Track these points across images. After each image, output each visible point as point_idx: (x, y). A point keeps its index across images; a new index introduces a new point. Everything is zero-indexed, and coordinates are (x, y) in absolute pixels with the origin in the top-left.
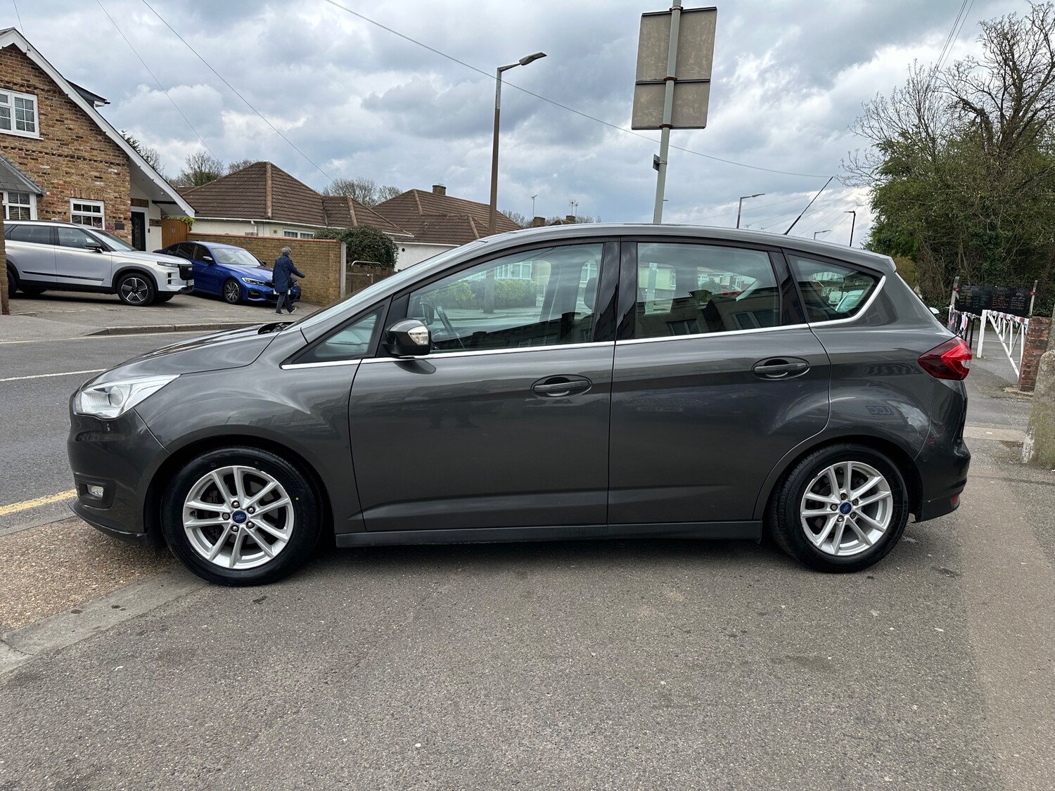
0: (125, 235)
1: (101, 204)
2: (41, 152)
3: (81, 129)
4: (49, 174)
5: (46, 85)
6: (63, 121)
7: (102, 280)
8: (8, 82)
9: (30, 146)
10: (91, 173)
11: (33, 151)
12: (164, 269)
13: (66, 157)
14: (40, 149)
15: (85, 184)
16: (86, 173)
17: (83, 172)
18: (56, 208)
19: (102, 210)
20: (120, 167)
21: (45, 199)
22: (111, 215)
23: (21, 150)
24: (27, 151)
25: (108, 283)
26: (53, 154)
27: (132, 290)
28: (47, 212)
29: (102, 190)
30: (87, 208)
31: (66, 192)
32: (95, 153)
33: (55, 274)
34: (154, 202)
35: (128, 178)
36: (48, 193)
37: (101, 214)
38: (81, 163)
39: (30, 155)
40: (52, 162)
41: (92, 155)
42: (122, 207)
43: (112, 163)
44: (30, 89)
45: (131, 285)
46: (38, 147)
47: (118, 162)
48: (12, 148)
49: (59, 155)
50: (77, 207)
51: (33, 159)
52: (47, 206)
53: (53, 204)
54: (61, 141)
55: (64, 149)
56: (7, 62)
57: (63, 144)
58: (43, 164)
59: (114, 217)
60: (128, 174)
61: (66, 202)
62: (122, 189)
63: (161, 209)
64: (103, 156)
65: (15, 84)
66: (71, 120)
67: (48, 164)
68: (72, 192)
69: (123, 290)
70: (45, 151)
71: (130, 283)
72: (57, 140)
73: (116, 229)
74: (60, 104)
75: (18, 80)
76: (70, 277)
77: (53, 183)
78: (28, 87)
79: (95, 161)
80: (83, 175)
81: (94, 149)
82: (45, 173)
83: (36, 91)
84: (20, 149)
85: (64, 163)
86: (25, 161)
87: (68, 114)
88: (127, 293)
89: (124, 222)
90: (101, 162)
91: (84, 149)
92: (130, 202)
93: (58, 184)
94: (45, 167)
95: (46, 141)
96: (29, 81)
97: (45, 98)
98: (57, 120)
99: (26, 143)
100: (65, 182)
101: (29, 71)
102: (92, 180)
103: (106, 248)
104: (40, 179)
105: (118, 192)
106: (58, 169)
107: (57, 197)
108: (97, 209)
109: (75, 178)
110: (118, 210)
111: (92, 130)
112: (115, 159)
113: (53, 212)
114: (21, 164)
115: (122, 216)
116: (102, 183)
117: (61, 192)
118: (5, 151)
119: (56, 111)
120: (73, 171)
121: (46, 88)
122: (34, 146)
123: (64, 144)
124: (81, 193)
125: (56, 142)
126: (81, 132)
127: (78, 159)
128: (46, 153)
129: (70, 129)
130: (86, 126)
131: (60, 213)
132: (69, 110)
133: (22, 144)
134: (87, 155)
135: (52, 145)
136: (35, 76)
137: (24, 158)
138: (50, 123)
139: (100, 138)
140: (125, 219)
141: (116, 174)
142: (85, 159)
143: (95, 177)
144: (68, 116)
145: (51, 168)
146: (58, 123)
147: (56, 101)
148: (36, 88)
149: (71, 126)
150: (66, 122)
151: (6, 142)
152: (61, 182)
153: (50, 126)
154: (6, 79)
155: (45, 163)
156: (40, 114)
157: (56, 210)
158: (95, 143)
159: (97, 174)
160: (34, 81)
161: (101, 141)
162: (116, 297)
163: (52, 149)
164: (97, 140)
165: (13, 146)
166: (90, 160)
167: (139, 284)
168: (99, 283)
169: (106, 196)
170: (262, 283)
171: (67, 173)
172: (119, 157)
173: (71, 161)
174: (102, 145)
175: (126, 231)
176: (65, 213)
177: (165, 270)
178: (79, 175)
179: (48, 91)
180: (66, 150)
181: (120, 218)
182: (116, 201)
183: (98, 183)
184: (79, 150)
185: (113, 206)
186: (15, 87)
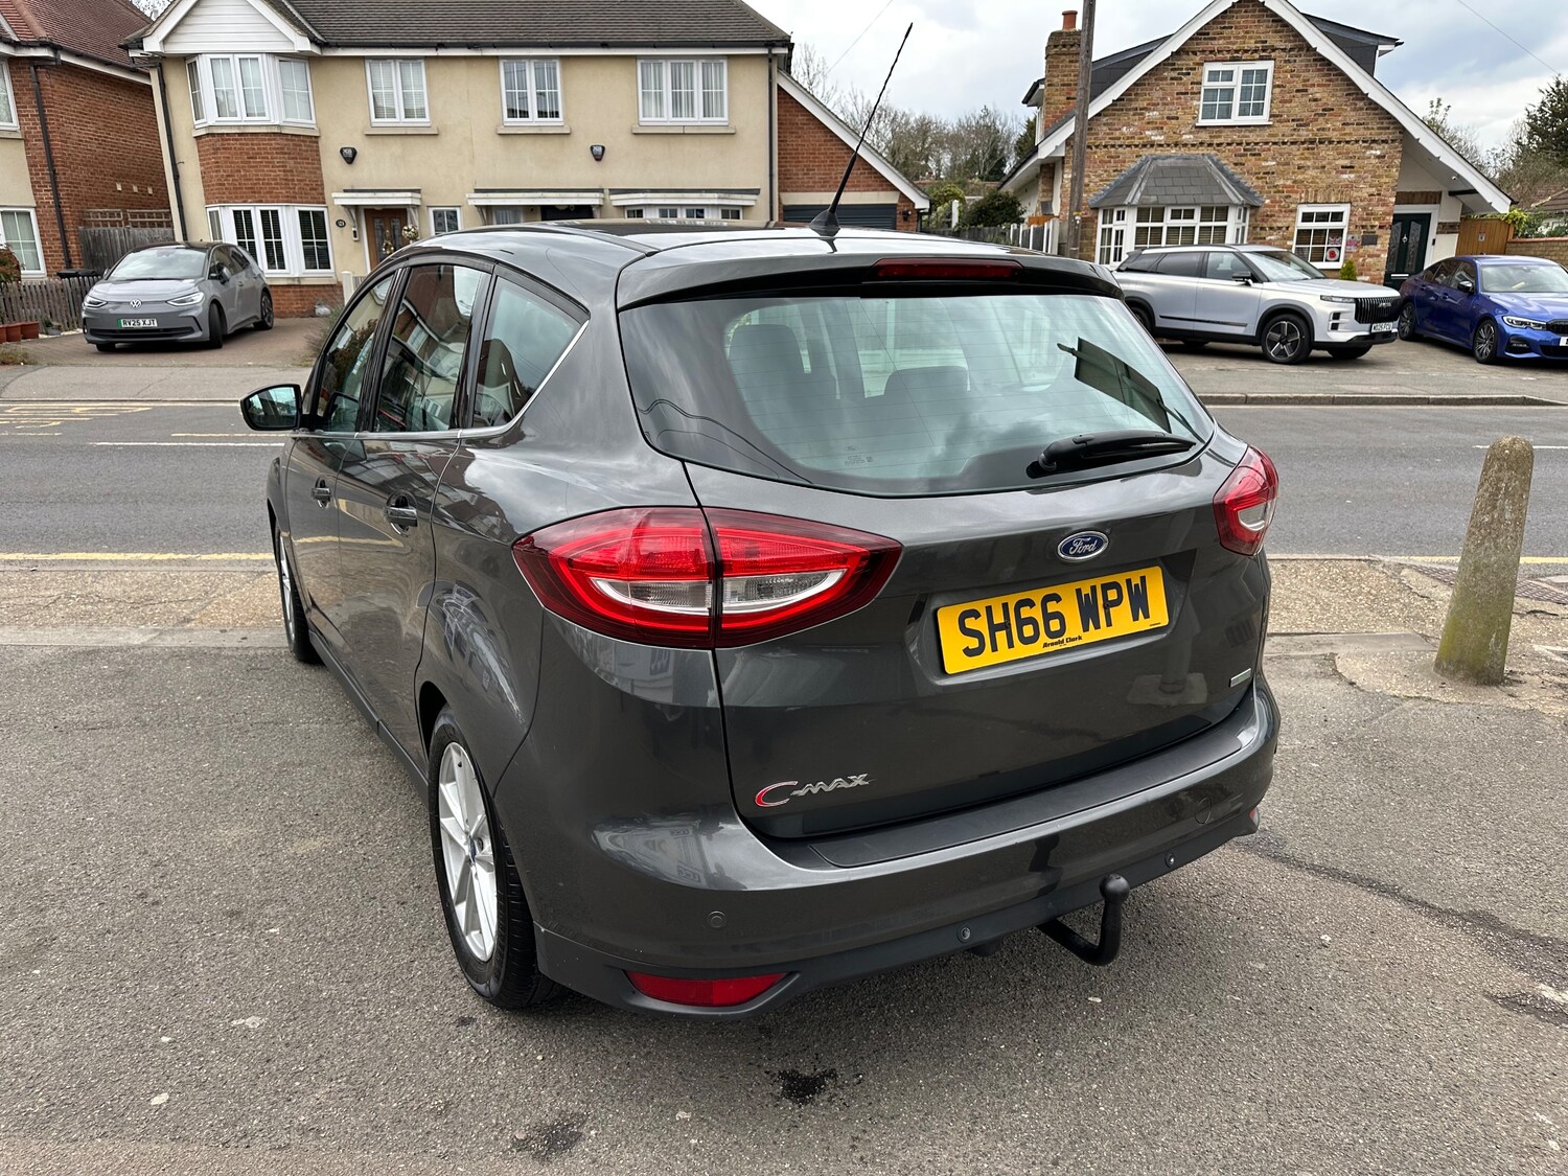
0: (1376, 252)
1: (1345, 209)
2: (1267, 143)
3: (1333, 96)
4: (1273, 173)
5: (1290, 41)
6: (1306, 91)
7: (1245, 325)
8: (1237, 51)
9: (1253, 137)
10: (1337, 162)
11: (1257, 144)
12: (1329, 306)
13: (1303, 143)
14: (1266, 138)
15: (1324, 180)
16: (1329, 164)
17: (1324, 163)
18: (1275, 221)
19: (1346, 217)
20: (1386, 146)
21: (1262, 210)
22: (1359, 223)
23: (1240, 144)
24: (1248, 144)
25: (1251, 331)
26: (1284, 143)
27: (1280, 341)
28: (1262, 228)
29: (1350, 186)
30: (1323, 217)
31: (1294, 196)
32: (1348, 129)
33: (1192, 317)
34: (1452, 194)
35: (1397, 161)
36: (1267, 201)
37: (1343, 224)
38: (1325, 151)
39: (1252, 150)
40: (1281, 154)
41: (1345, 134)
42: (1380, 209)
43: (1374, 141)
44: (1265, 52)
45: (1279, 333)
46: (1265, 135)
47: (1384, 137)
48: (1228, 144)
49: (1292, 143)
50: (1307, 217)
51: (1254, 155)
52: (1263, 220)
53: (1272, 216)
54: (1298, 120)
55: (1301, 132)
56: (1239, 22)
57: (1301, 125)
58: (1267, 161)
59: (1363, 227)
60: (1398, 155)
61: (1291, 211)
62: (1383, 180)
63: (1464, 205)
64: (1362, 131)
65: (1246, 51)
66: (1318, 85)
67: (1274, 159)
68: (1303, 195)
69: (1269, 340)
70: (1273, 140)
71: (1278, 329)
72: (1293, 120)
73: (1363, 244)
74: (1306, 66)
75: (1252, 44)
76: (1208, 322)
77: (1275, 187)
78: (1264, 51)
79: (1348, 142)
80: (1324, 167)
81: (1348, 124)
82: (1268, 173)
83: (1273, 54)
84: (1238, 144)
85: (1298, 153)
86: (1243, 159)
87: (1315, 78)
88: (1272, 344)
89: (1378, 232)
90: (1357, 142)
91: (1332, 127)
92: (1393, 200)
93: (1284, 186)
94: (1270, 163)
95: (1277, 124)
96: (1266, 42)
97: (1285, 61)
98: (1298, 91)
99: (1247, 134)
100: (1295, 182)
101: (1268, 27)
102: (1337, 172)
103: (1256, 277)
104: (1260, 183)
105: (1376, 186)
106: (1288, 164)
107: (1280, 206)
108: (1337, 217)
109: (1311, 173)
110: (1372, 214)
111: (1349, 94)
112: (1381, 134)
113: (1271, 228)
114: (1236, 164)
115: (1377, 223)
116: (1352, 176)
117: (1287, 197)
118: (1218, 151)
119: (1299, 76)
120: (1309, 163)
121: (1289, 45)
122: (1258, 136)
123: (1302, 123)
124: (1316, 195)
125: (1291, 124)
126: (1331, 101)
127: (1321, 143)
128: (1274, 143)
129: (1316, 100)
130: (1341, 90)
131: (1280, 228)
132: (1319, 70)
133: (1243, 136)
134: (1335, 136)
135: (1284, 130)
136: (1276, 32)
137: (1241, 155)
138: (1287, 97)
139: (1360, 104)
140: (1381, 227)
141: (1378, 157)
142: (1331, 142)
143: (1343, 167)
144: (1316, 80)
145: (1278, 164)
146: (1299, 94)
147: (1301, 61)
148: (1274, 50)
149: (1318, 96)
150: (1311, 90)
151: (1220, 137)
152: (1289, 183)
153: (1286, 102)
154: (1235, 47)
155: (1270, 158)
156: (1274, 87)
157: (1275, 225)
158: (1352, 113)
159: (1346, 162)
160: (1274, 40)
161: (1361, 109)
162: (1259, 349)
163: (1283, 135)
164: (1354, 110)
165: (1229, 141)
166: (1339, 142)
167: (1291, 331)
168: (1240, 331)
169: (1355, 194)
170: (1539, 325)
171: (1299, 168)
172: (1388, 128)
173: (1308, 149)
174: (1362, 116)
175: (1379, 246)
176: (1287, 228)
177: (1329, 309)
178: (1317, 168)
179: (1291, 49)
180: (1304, 134)
181: (1373, 227)
182: (1370, 200)
183: (1345, 176)
184: (1323, 129)
185: (1364, 209)
186: (1245, 56)
